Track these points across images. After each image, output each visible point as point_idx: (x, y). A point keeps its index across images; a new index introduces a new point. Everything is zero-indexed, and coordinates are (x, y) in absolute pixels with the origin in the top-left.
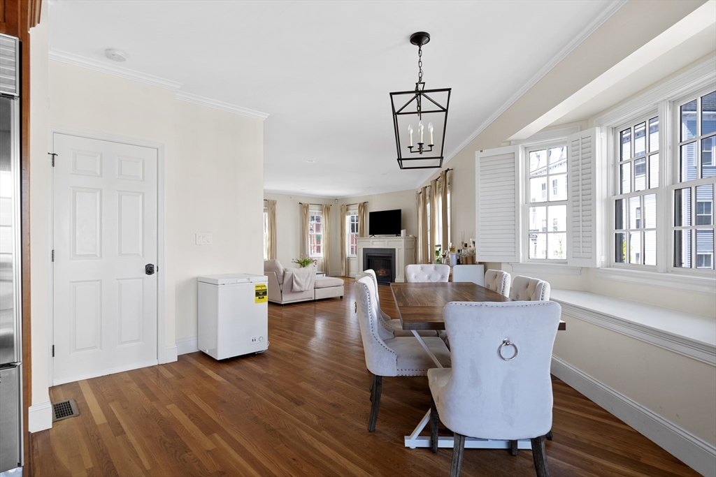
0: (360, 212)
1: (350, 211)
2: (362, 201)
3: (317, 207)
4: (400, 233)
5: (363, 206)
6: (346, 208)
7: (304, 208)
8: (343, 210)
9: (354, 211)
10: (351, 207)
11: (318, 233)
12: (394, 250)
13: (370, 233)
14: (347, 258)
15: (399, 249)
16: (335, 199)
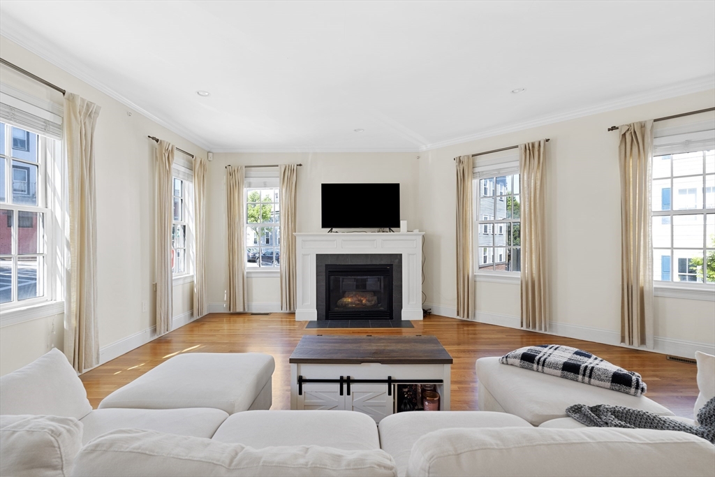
0: (286, 181)
1: (251, 180)
4: (398, 226)
6: (243, 172)
7: (165, 153)
8: (237, 176)
12: (399, 256)
13: (324, 226)
14: (245, 274)
15: (409, 255)
16: (208, 150)
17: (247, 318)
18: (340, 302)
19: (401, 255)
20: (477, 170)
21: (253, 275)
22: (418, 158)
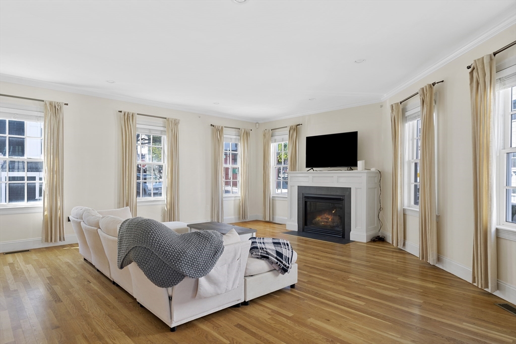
0: (291, 137)
1: (276, 137)
2: (294, 123)
3: (233, 132)
4: (356, 165)
5: (295, 129)
6: (270, 133)
7: (217, 131)
8: (267, 136)
9: (283, 138)
10: (277, 132)
11: (235, 166)
12: (349, 189)
13: (307, 166)
14: (271, 197)
15: (356, 189)
16: (256, 122)
17: (272, 225)
18: (314, 221)
19: (350, 188)
20: (407, 114)
21: (276, 199)
22: (381, 106)
